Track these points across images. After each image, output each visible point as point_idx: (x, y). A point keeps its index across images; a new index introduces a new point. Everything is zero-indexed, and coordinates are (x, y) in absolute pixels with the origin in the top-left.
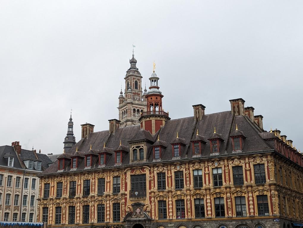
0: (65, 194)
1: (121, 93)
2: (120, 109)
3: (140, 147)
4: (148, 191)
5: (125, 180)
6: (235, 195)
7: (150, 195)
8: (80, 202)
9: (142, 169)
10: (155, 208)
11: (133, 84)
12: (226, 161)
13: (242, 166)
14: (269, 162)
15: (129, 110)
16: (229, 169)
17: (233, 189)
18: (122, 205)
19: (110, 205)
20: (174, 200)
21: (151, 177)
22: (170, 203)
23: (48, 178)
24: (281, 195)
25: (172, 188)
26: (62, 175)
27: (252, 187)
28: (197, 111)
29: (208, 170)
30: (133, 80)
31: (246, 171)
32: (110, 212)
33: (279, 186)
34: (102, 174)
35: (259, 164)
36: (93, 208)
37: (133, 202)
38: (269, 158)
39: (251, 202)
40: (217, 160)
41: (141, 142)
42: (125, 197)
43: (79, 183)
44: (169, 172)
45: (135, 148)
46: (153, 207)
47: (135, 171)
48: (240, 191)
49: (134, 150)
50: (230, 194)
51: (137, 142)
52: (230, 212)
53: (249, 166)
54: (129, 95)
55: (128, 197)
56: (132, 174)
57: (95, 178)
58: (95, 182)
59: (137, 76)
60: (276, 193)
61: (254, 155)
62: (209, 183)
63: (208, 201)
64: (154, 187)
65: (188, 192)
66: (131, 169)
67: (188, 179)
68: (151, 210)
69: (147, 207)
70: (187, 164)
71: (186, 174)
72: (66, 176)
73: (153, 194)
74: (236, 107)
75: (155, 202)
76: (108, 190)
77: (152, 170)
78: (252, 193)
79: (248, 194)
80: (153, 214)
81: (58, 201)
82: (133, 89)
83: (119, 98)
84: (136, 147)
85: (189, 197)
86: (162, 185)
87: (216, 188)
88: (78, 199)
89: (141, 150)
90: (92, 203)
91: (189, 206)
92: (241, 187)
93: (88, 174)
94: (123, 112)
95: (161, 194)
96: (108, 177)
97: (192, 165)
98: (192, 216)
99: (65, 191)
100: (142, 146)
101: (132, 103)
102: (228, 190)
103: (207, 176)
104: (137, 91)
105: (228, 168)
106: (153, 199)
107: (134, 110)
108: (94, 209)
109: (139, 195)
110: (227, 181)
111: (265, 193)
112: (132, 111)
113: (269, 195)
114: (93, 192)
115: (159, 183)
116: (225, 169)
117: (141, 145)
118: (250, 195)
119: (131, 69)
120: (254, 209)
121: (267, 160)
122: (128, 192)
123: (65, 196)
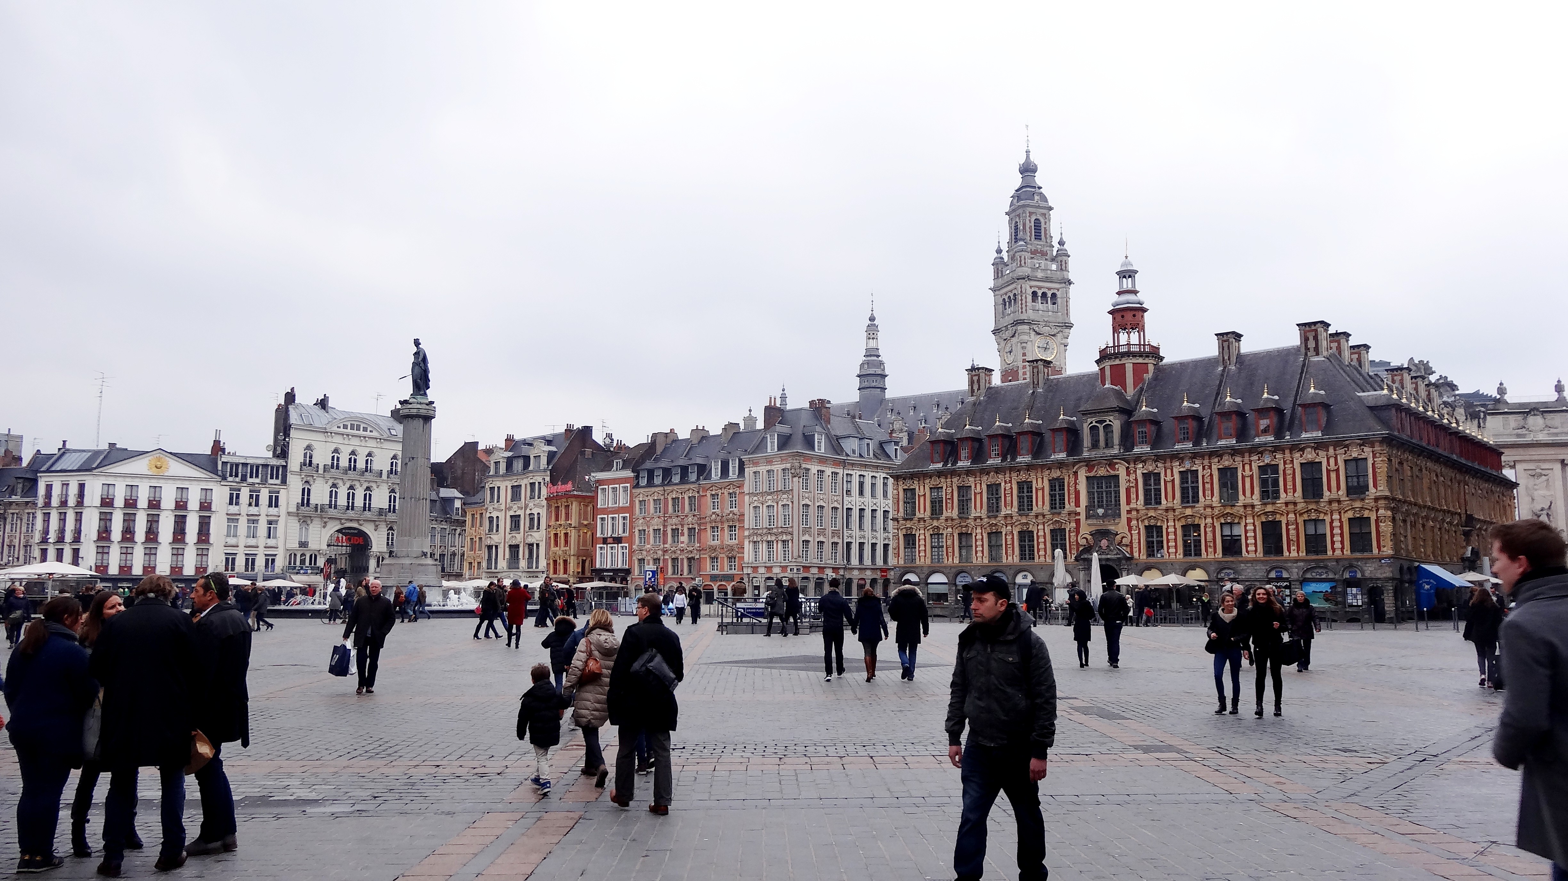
0: (949, 511)
1: (999, 251)
2: (997, 293)
3: (1106, 421)
4: (1124, 507)
5: (1075, 486)
6: (1305, 517)
7: (1129, 516)
8: (982, 526)
9: (1112, 465)
10: (1139, 540)
11: (1031, 227)
12: (1287, 451)
13: (1321, 462)
14: (1378, 455)
15: (1021, 296)
16: (1293, 467)
17: (1300, 507)
18: (1069, 534)
19: (1045, 533)
20: (1179, 525)
21: (1129, 481)
22: (1171, 530)
23: (912, 479)
24: (1399, 517)
25: (1175, 502)
26: (940, 474)
27: (1339, 502)
28: (1225, 344)
29: (1251, 470)
30: (1029, 218)
31: (1328, 471)
32: (1045, 545)
33: (1394, 499)
34: (1025, 473)
35: (1356, 460)
36: (1009, 537)
37: (1093, 528)
38: (1377, 448)
39: (1337, 531)
40: (1270, 451)
41: (1107, 412)
42: (1077, 518)
43: (978, 490)
44: (1169, 471)
45: (1094, 424)
46: (1135, 537)
47: (1095, 469)
48: (1316, 510)
49: (1093, 429)
50: (1295, 514)
51: (1098, 413)
52: (1292, 548)
53: (1336, 463)
54: (1020, 257)
55: (1082, 517)
56: (1089, 474)
57: (1010, 482)
58: (1011, 488)
59: (1039, 207)
60: (1389, 513)
61: (1347, 442)
62: (1252, 493)
63: (1248, 528)
64: (1137, 501)
65: (1209, 510)
66: (1086, 466)
67: (1208, 486)
68: (1131, 542)
69: (1123, 537)
70: (1207, 457)
71: (1203, 476)
72: (949, 476)
73: (1134, 513)
74: (1311, 338)
75: (1139, 529)
76: (1040, 503)
77: (1132, 470)
78: (1340, 513)
79: (1332, 516)
80: (1136, 550)
81: (935, 523)
82: (1030, 240)
83: (993, 265)
84: (1096, 422)
85: (1209, 520)
86: (1152, 497)
87: (1265, 504)
88: (978, 520)
89: (1108, 428)
90: (1008, 528)
91: (1210, 536)
92: (1317, 503)
93: (997, 473)
94: (1004, 299)
95: (1152, 513)
96: (1040, 480)
97: (1216, 460)
98: (1215, 552)
99: (949, 505)
100: (1110, 421)
101: (1029, 279)
102: (1291, 507)
103: (1248, 480)
105: (1291, 465)
106: (1134, 523)
107: (1034, 294)
108: (1013, 538)
109: (1105, 516)
110: (1288, 491)
111: (1366, 514)
112: (1030, 298)
113: (1373, 518)
114: (1009, 508)
115: (1147, 492)
116: (1285, 468)
117: (1107, 418)
118: (1336, 516)
119: (1024, 190)
120: (1342, 542)
121: (1373, 452)
122: (1082, 510)
123: (949, 514)
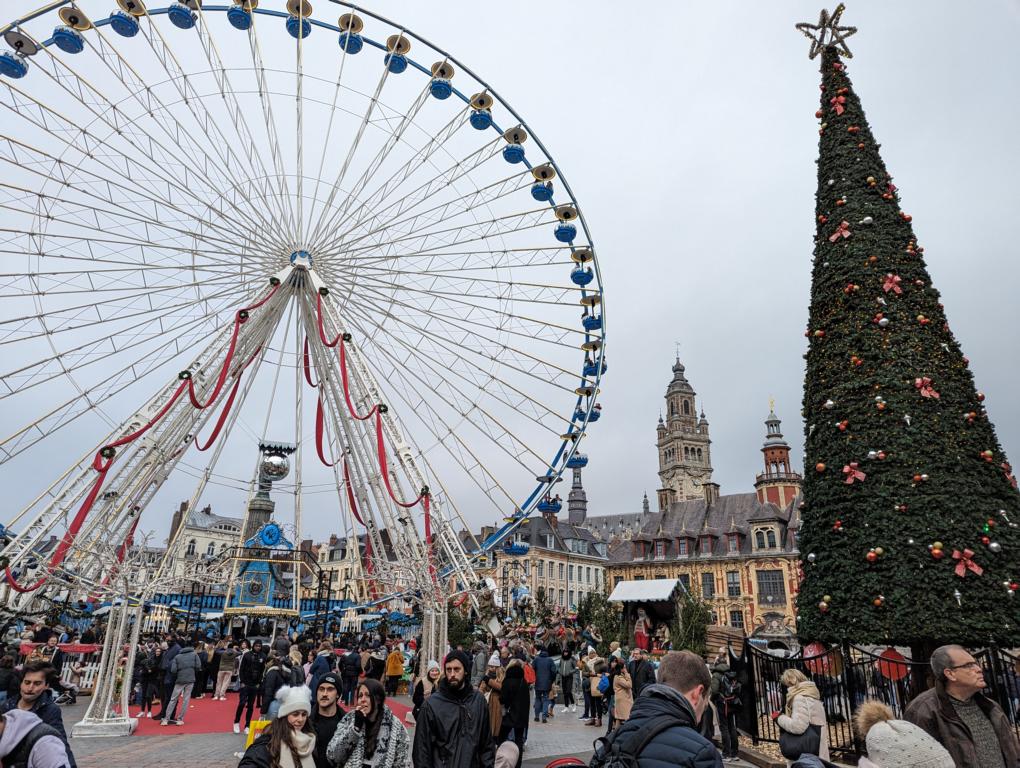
1: (661, 421)
2: (661, 447)
5: (748, 578)
15: (678, 450)
30: (681, 400)
54: (676, 424)
56: (758, 569)
66: (756, 562)
82: (682, 414)
83: (656, 430)
101: (682, 438)
104: (688, 417)
107: (686, 448)
112: (683, 452)
